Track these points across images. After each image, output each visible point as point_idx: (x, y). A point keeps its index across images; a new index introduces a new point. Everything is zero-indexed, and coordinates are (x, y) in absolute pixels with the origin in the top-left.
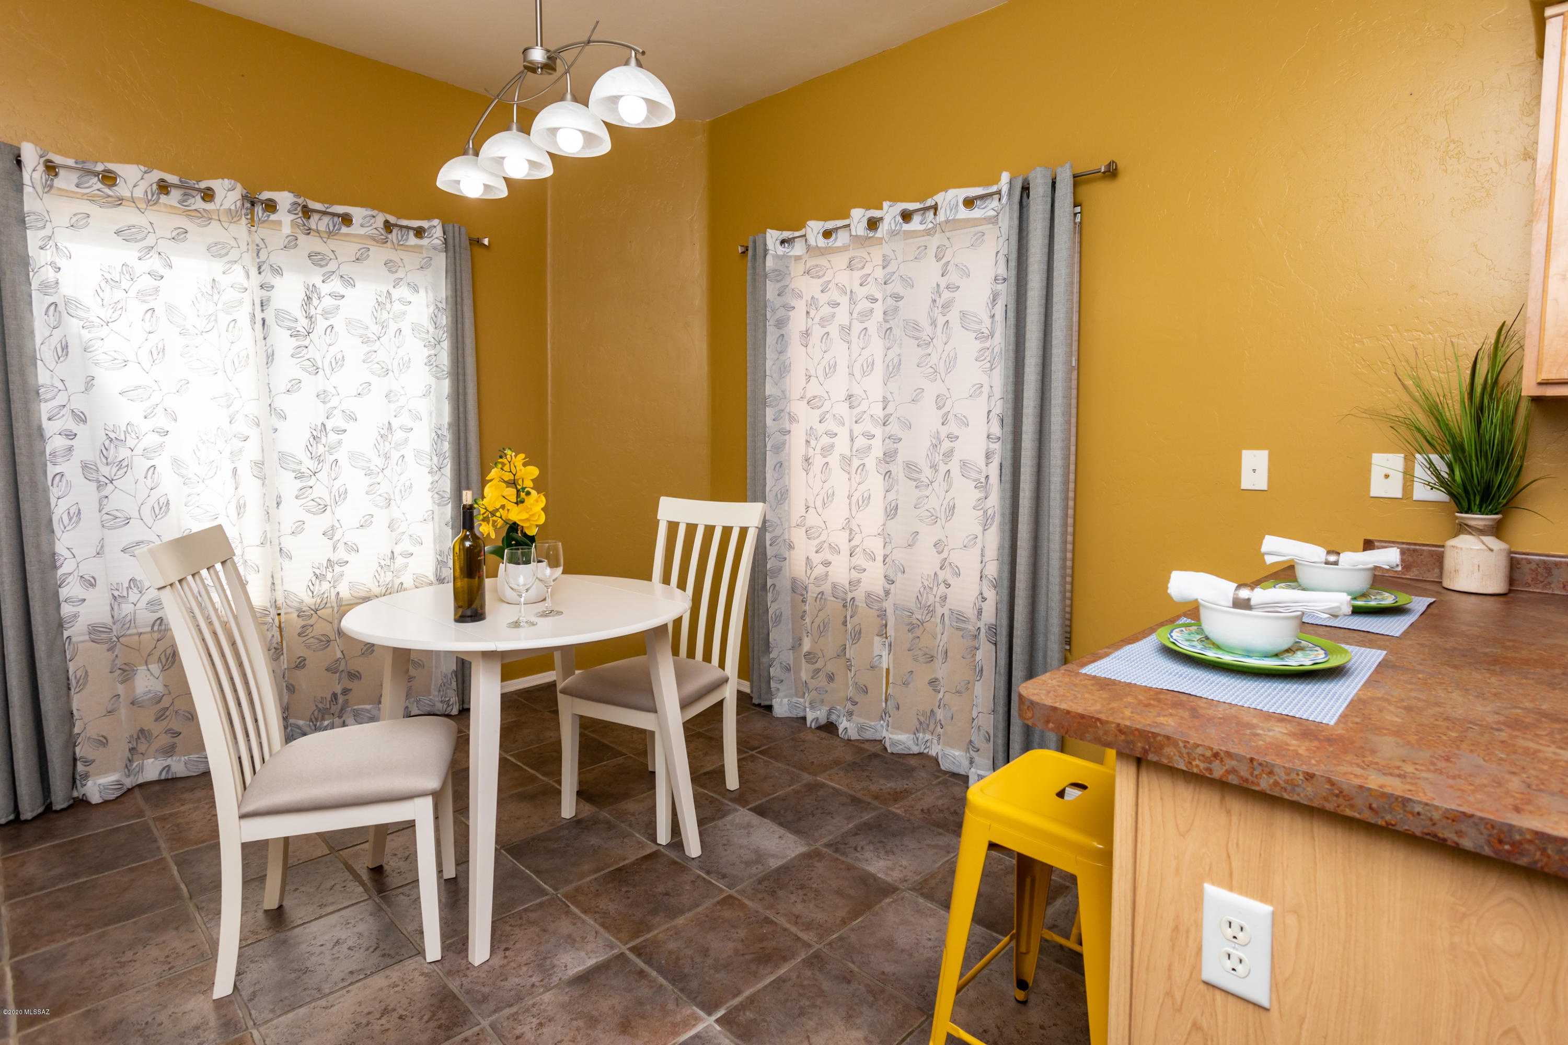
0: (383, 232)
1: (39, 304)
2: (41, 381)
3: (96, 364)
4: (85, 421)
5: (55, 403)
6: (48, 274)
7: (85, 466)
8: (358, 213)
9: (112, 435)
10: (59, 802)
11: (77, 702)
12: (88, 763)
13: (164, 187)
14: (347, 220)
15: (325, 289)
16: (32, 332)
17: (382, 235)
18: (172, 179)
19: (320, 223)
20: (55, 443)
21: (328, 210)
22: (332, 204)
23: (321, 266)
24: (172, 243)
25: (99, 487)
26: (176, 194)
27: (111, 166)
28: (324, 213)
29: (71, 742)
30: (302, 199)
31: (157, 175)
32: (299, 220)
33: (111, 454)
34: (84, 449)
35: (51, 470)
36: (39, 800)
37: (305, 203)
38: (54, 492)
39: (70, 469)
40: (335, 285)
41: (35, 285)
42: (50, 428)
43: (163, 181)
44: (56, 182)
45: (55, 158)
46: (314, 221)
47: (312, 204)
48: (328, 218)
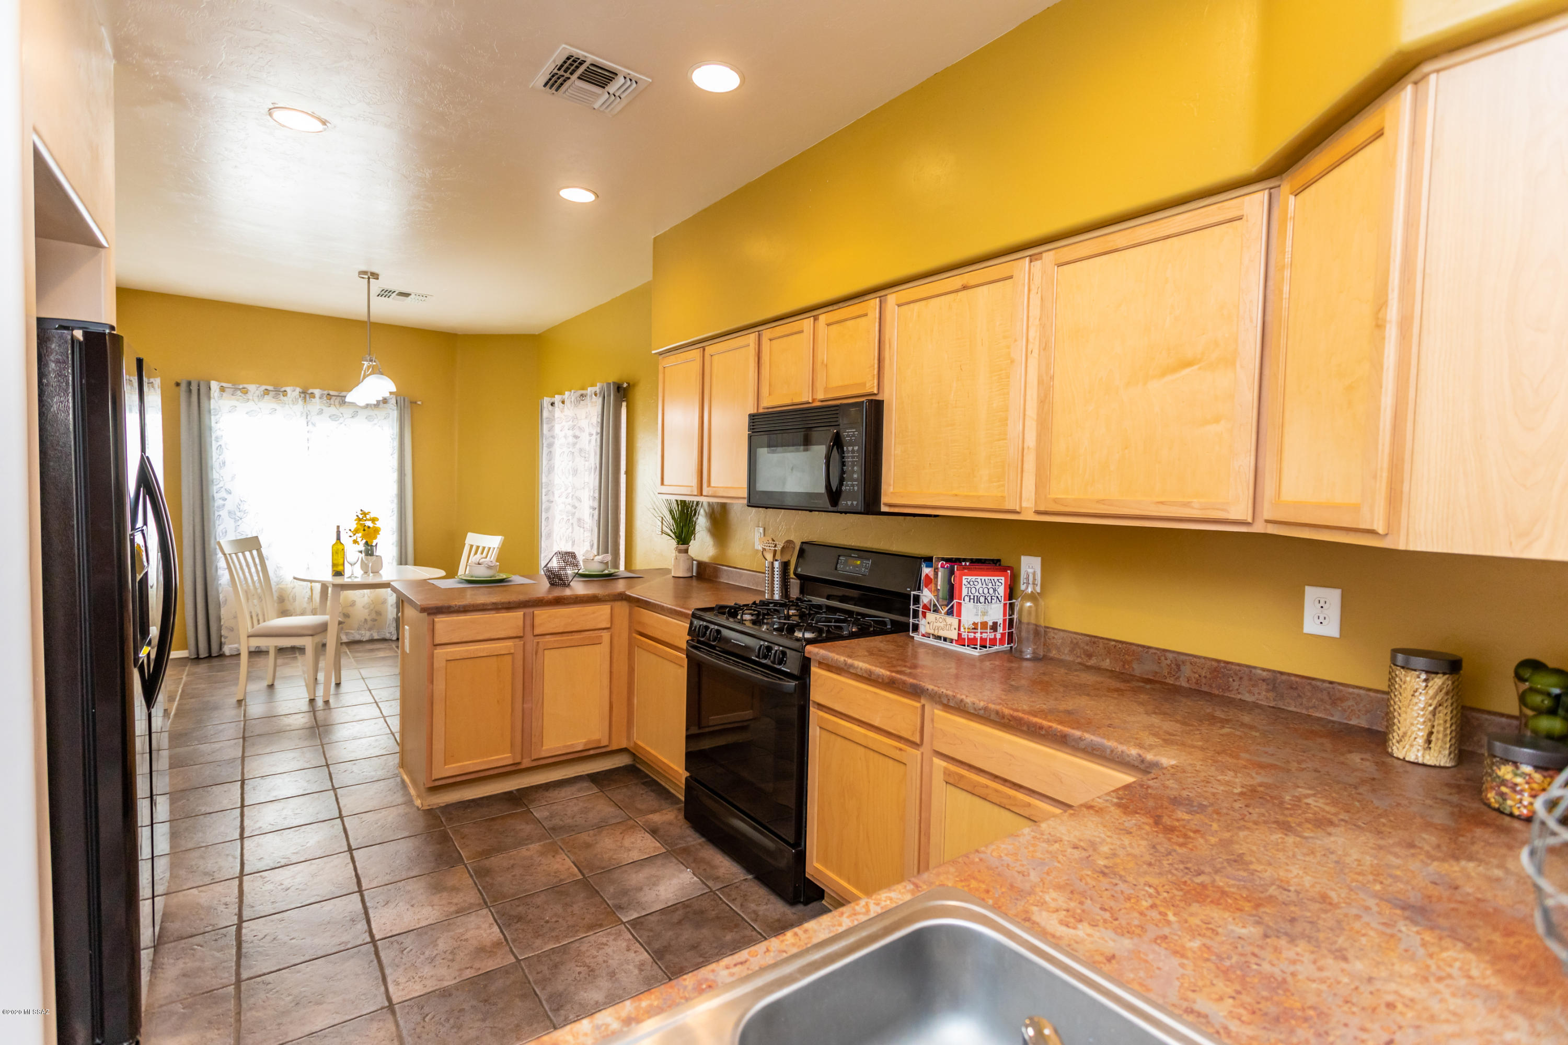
1: (214, 445)
2: (214, 477)
4: (230, 493)
5: (218, 486)
6: (219, 433)
7: (230, 512)
9: (241, 500)
10: (214, 653)
11: (223, 611)
12: (226, 638)
13: (267, 392)
15: (337, 431)
16: (212, 457)
18: (270, 388)
20: (219, 503)
21: (340, 395)
22: (342, 391)
23: (336, 421)
24: (270, 415)
25: (236, 521)
26: (271, 395)
27: (245, 386)
28: (338, 396)
29: (220, 628)
30: (326, 391)
31: (264, 387)
32: (323, 401)
33: (241, 507)
34: (229, 505)
35: (217, 513)
36: (207, 651)
37: (327, 393)
38: (217, 522)
39: (224, 513)
41: (213, 438)
42: (217, 496)
43: (266, 390)
44: (224, 394)
45: (224, 385)
46: (332, 400)
47: (332, 393)
48: (339, 398)
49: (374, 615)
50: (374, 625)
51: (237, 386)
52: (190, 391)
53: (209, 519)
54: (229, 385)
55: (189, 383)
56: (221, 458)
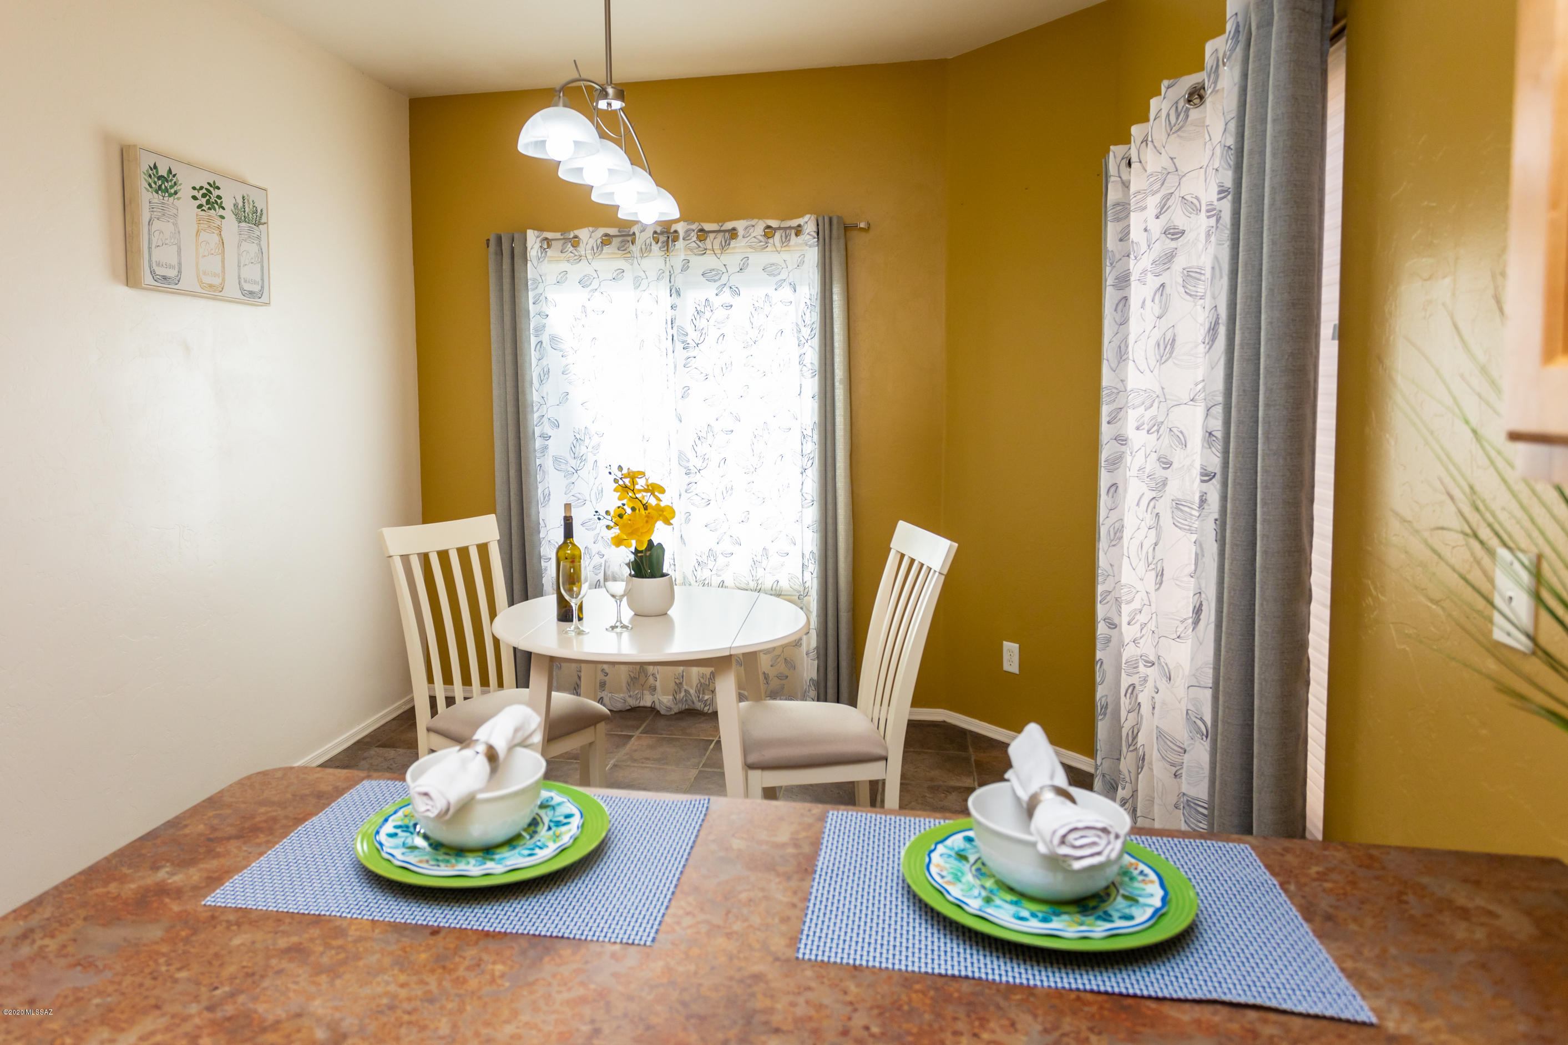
0: (762, 238)
1: (534, 343)
3: (570, 383)
4: (557, 426)
5: (540, 414)
6: (540, 321)
7: (556, 459)
8: (740, 225)
9: (578, 436)
13: (605, 239)
14: (733, 233)
15: (716, 301)
17: (761, 242)
18: (612, 230)
19: (714, 242)
21: (722, 229)
22: (724, 221)
23: (715, 281)
24: (613, 283)
25: (568, 475)
26: (616, 242)
27: (574, 233)
28: (719, 231)
30: (697, 224)
31: (602, 231)
32: (694, 245)
33: (576, 451)
34: (556, 447)
35: (537, 461)
37: (700, 227)
39: (548, 463)
40: (726, 296)
41: (532, 330)
42: (538, 431)
43: (606, 235)
44: (549, 252)
45: (550, 235)
46: (708, 241)
47: (707, 227)
48: (720, 236)
49: (782, 668)
50: (783, 687)
51: (567, 236)
52: (501, 253)
53: (528, 471)
54: (558, 235)
55: (499, 239)
56: (544, 362)
